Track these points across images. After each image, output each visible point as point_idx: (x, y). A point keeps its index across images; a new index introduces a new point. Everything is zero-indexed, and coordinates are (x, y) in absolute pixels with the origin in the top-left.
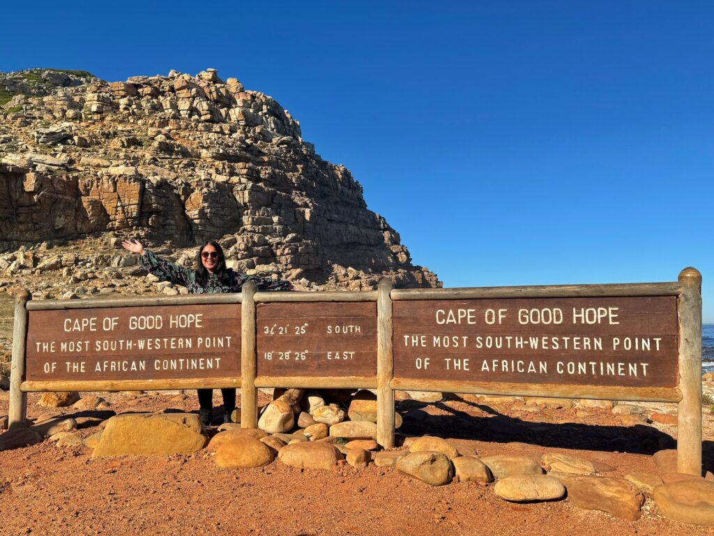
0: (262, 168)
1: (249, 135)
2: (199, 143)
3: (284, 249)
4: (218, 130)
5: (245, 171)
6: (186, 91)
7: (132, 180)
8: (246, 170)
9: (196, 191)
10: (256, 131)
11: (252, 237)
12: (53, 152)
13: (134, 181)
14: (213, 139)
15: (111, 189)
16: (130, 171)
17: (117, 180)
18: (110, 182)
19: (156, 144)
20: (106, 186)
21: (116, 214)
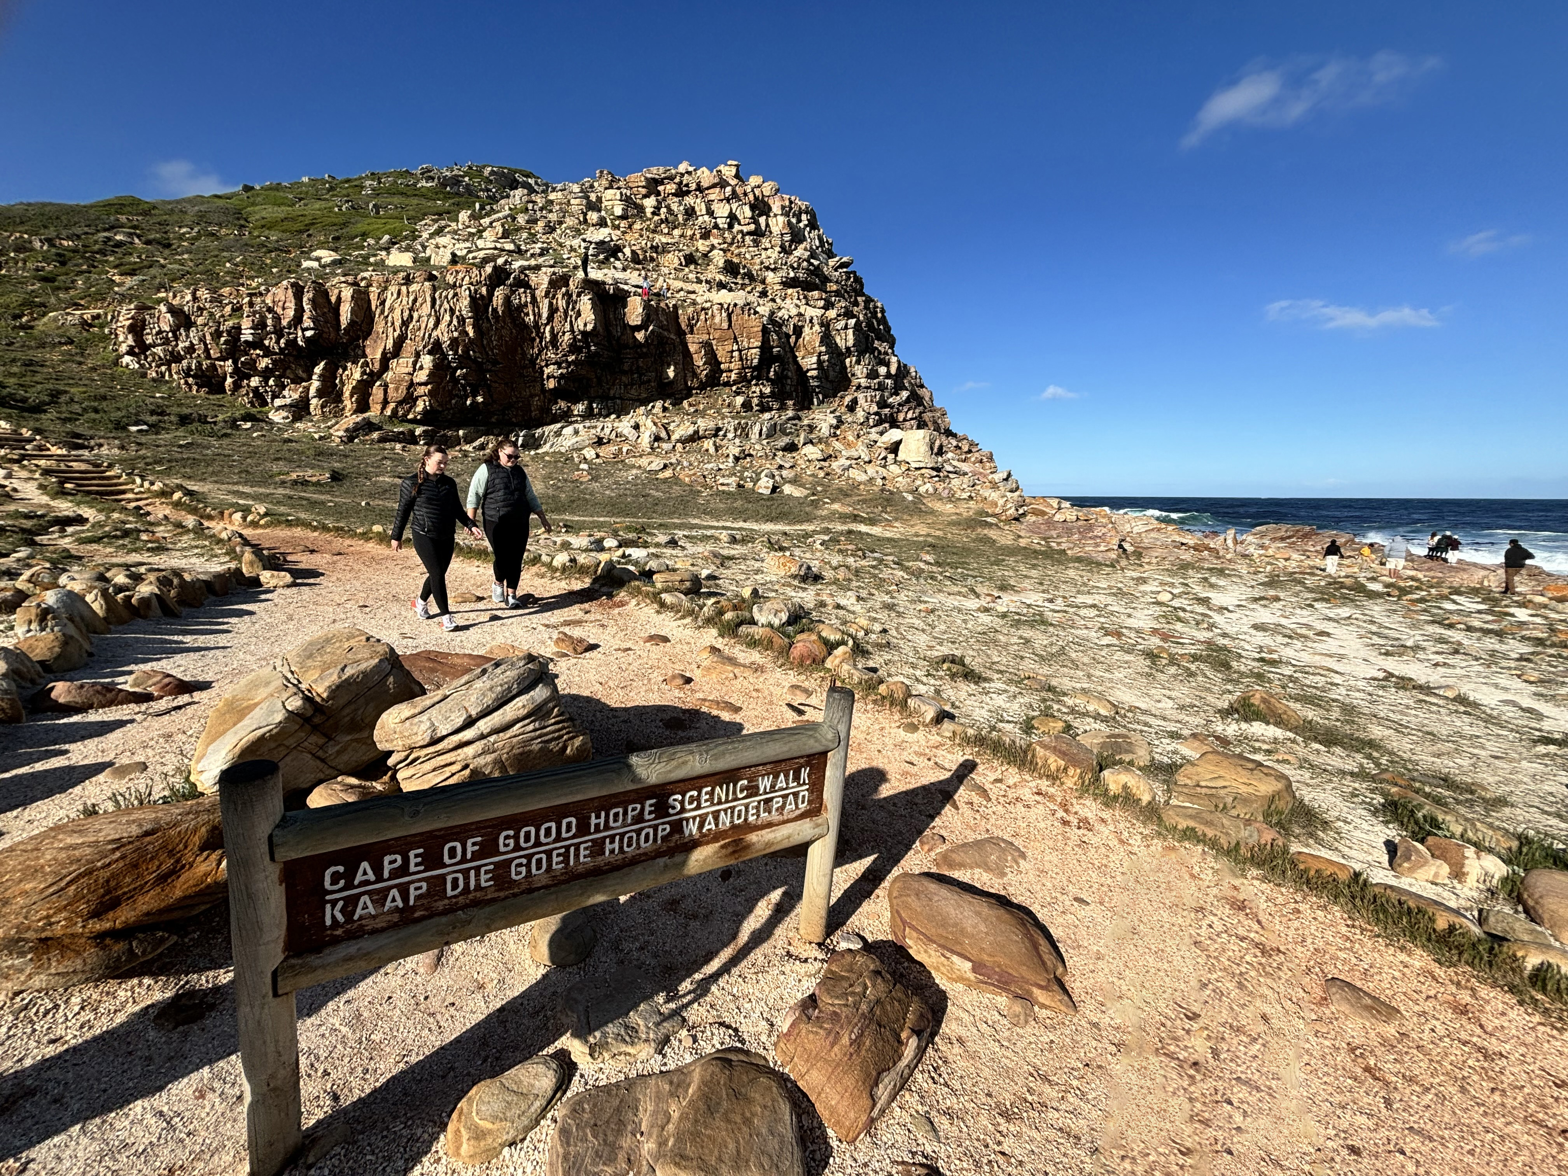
2: (761, 263)
4: (768, 246)
6: (717, 190)
7: (752, 311)
9: (807, 330)
13: (755, 314)
14: (774, 257)
15: (725, 325)
16: (739, 298)
17: (732, 312)
18: (724, 314)
20: (717, 320)
21: (731, 362)
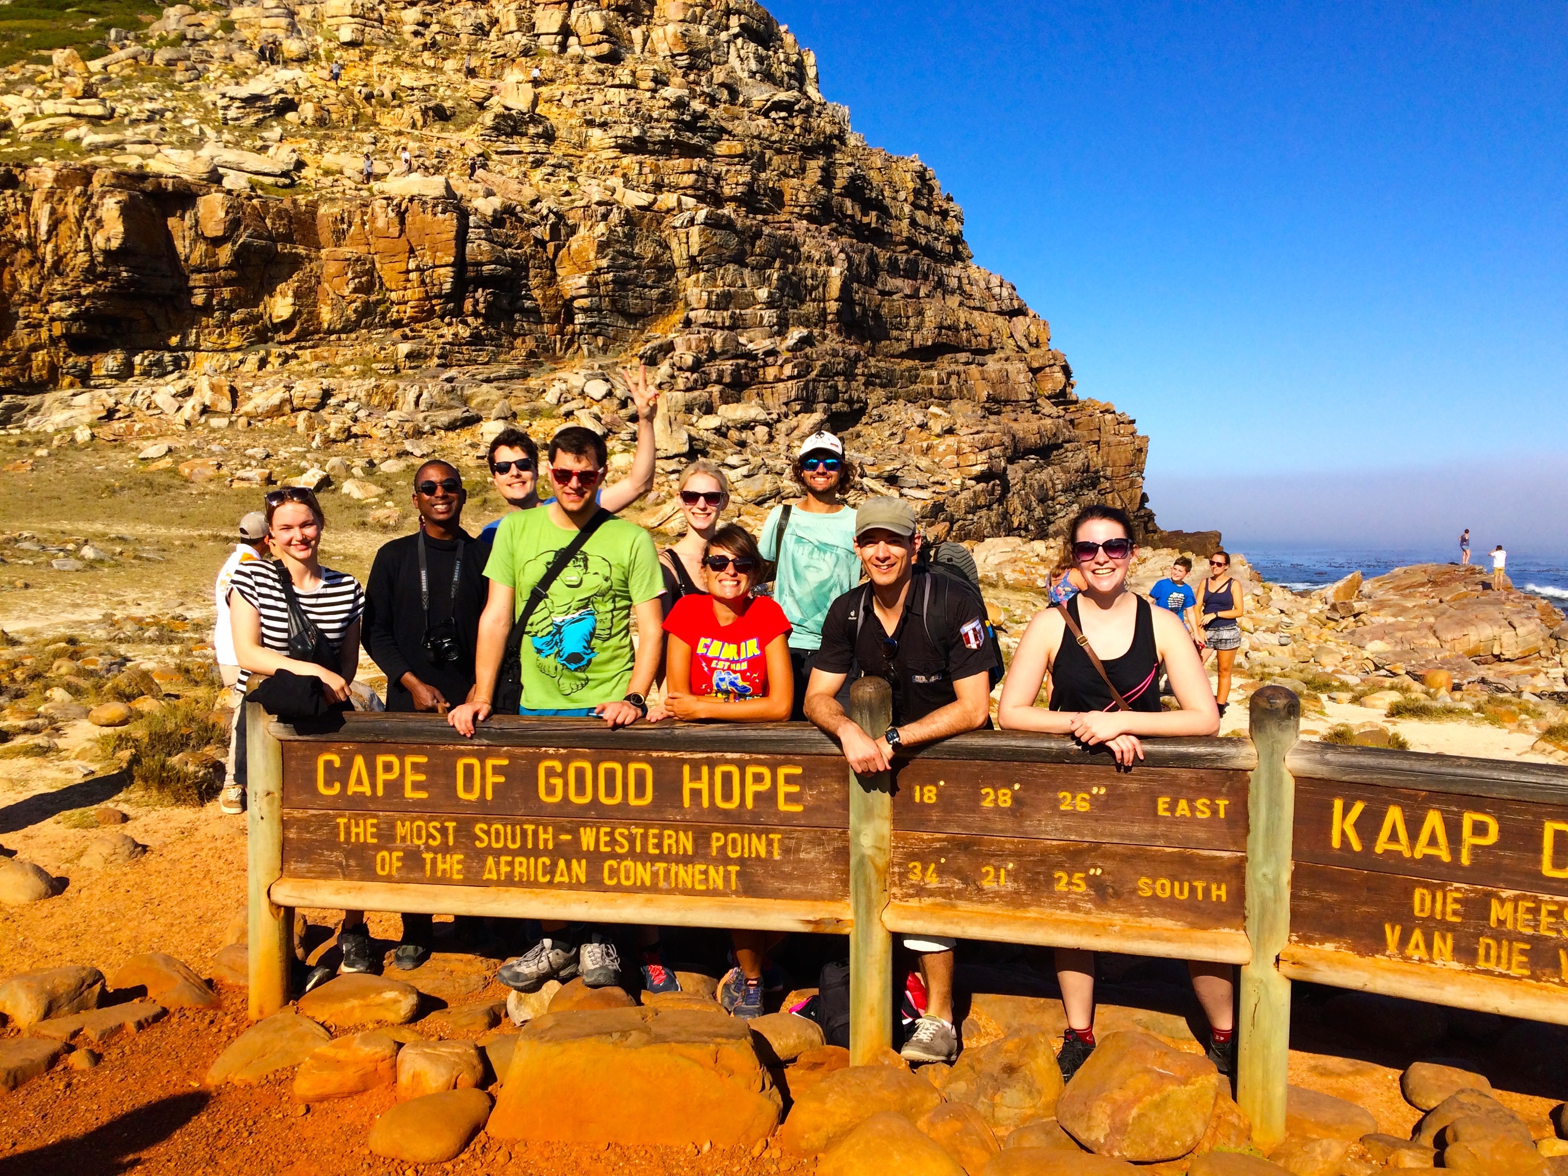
0: (728, 171)
1: (698, 89)
2: (584, 114)
3: (782, 366)
4: (628, 80)
5: (689, 179)
7: (440, 209)
8: (693, 177)
9: (582, 231)
10: (715, 81)
11: (709, 340)
12: (259, 143)
13: (444, 212)
14: (616, 104)
15: (395, 231)
16: (434, 186)
17: (407, 210)
18: (392, 215)
19: (488, 119)
20: (381, 223)
21: (405, 289)
